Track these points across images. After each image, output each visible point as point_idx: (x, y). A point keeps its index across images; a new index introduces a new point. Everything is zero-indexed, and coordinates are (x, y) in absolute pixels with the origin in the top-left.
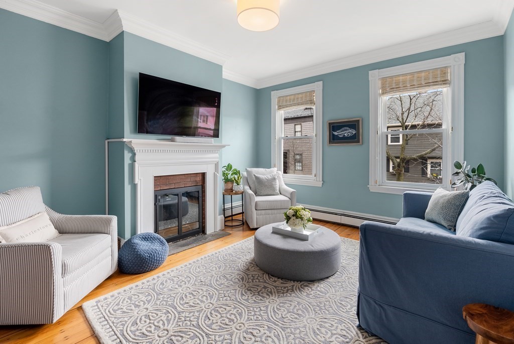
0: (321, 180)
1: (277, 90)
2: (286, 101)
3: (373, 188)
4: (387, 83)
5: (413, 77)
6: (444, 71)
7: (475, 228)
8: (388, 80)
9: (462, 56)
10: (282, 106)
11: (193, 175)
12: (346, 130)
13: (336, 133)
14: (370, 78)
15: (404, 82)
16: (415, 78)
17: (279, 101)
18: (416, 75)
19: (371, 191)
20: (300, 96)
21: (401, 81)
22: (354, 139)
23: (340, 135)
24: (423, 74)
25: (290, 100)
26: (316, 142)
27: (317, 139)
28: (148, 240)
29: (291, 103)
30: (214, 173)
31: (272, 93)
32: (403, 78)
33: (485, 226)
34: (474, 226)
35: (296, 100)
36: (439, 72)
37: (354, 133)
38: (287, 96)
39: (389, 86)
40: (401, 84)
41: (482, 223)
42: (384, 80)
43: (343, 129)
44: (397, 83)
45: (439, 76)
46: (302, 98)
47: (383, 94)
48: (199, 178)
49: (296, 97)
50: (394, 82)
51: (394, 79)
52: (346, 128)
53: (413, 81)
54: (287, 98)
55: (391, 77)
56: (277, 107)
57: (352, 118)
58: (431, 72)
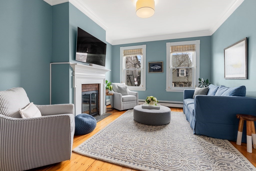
0: (145, 88)
1: (123, 47)
2: (128, 52)
3: (168, 90)
4: (174, 48)
5: (183, 47)
6: (193, 46)
7: (231, 93)
8: (174, 47)
9: (199, 41)
10: (126, 54)
11: (95, 85)
12: (157, 66)
13: (152, 68)
14: (167, 46)
15: (180, 48)
16: (184, 47)
17: (124, 52)
18: (184, 46)
19: (167, 91)
20: (135, 50)
21: (179, 48)
22: (160, 70)
23: (154, 68)
24: (187, 46)
25: (130, 52)
26: (143, 71)
27: (143, 70)
28: (85, 117)
29: (131, 53)
30: (103, 84)
31: (121, 48)
32: (180, 47)
33: (234, 92)
34: (230, 93)
35: (133, 52)
36: (192, 46)
37: (160, 67)
38: (129, 50)
39: (174, 49)
40: (179, 49)
41: (233, 92)
42: (172, 47)
43: (155, 66)
44: (177, 49)
45: (192, 47)
46: (136, 51)
47: (172, 52)
48: (97, 87)
49: (133, 51)
50: (176, 48)
51: (176, 47)
52: (156, 65)
53: (183, 48)
54: (128, 51)
55: (175, 46)
56: (123, 55)
57: (159, 61)
58: (189, 45)
